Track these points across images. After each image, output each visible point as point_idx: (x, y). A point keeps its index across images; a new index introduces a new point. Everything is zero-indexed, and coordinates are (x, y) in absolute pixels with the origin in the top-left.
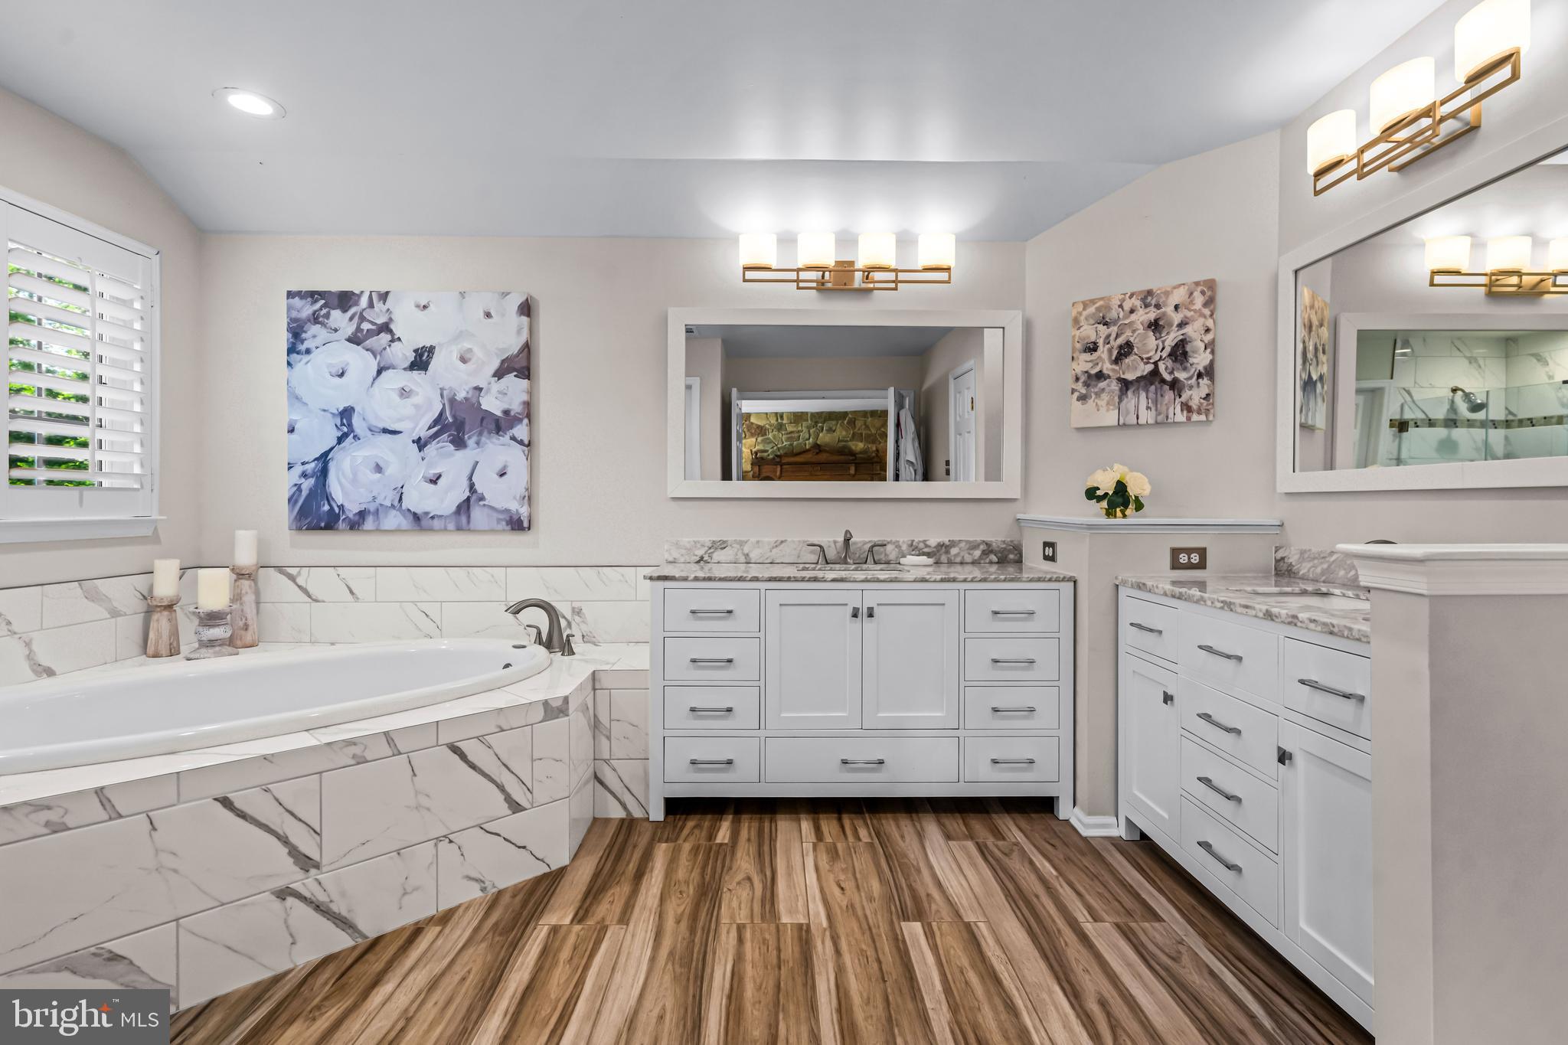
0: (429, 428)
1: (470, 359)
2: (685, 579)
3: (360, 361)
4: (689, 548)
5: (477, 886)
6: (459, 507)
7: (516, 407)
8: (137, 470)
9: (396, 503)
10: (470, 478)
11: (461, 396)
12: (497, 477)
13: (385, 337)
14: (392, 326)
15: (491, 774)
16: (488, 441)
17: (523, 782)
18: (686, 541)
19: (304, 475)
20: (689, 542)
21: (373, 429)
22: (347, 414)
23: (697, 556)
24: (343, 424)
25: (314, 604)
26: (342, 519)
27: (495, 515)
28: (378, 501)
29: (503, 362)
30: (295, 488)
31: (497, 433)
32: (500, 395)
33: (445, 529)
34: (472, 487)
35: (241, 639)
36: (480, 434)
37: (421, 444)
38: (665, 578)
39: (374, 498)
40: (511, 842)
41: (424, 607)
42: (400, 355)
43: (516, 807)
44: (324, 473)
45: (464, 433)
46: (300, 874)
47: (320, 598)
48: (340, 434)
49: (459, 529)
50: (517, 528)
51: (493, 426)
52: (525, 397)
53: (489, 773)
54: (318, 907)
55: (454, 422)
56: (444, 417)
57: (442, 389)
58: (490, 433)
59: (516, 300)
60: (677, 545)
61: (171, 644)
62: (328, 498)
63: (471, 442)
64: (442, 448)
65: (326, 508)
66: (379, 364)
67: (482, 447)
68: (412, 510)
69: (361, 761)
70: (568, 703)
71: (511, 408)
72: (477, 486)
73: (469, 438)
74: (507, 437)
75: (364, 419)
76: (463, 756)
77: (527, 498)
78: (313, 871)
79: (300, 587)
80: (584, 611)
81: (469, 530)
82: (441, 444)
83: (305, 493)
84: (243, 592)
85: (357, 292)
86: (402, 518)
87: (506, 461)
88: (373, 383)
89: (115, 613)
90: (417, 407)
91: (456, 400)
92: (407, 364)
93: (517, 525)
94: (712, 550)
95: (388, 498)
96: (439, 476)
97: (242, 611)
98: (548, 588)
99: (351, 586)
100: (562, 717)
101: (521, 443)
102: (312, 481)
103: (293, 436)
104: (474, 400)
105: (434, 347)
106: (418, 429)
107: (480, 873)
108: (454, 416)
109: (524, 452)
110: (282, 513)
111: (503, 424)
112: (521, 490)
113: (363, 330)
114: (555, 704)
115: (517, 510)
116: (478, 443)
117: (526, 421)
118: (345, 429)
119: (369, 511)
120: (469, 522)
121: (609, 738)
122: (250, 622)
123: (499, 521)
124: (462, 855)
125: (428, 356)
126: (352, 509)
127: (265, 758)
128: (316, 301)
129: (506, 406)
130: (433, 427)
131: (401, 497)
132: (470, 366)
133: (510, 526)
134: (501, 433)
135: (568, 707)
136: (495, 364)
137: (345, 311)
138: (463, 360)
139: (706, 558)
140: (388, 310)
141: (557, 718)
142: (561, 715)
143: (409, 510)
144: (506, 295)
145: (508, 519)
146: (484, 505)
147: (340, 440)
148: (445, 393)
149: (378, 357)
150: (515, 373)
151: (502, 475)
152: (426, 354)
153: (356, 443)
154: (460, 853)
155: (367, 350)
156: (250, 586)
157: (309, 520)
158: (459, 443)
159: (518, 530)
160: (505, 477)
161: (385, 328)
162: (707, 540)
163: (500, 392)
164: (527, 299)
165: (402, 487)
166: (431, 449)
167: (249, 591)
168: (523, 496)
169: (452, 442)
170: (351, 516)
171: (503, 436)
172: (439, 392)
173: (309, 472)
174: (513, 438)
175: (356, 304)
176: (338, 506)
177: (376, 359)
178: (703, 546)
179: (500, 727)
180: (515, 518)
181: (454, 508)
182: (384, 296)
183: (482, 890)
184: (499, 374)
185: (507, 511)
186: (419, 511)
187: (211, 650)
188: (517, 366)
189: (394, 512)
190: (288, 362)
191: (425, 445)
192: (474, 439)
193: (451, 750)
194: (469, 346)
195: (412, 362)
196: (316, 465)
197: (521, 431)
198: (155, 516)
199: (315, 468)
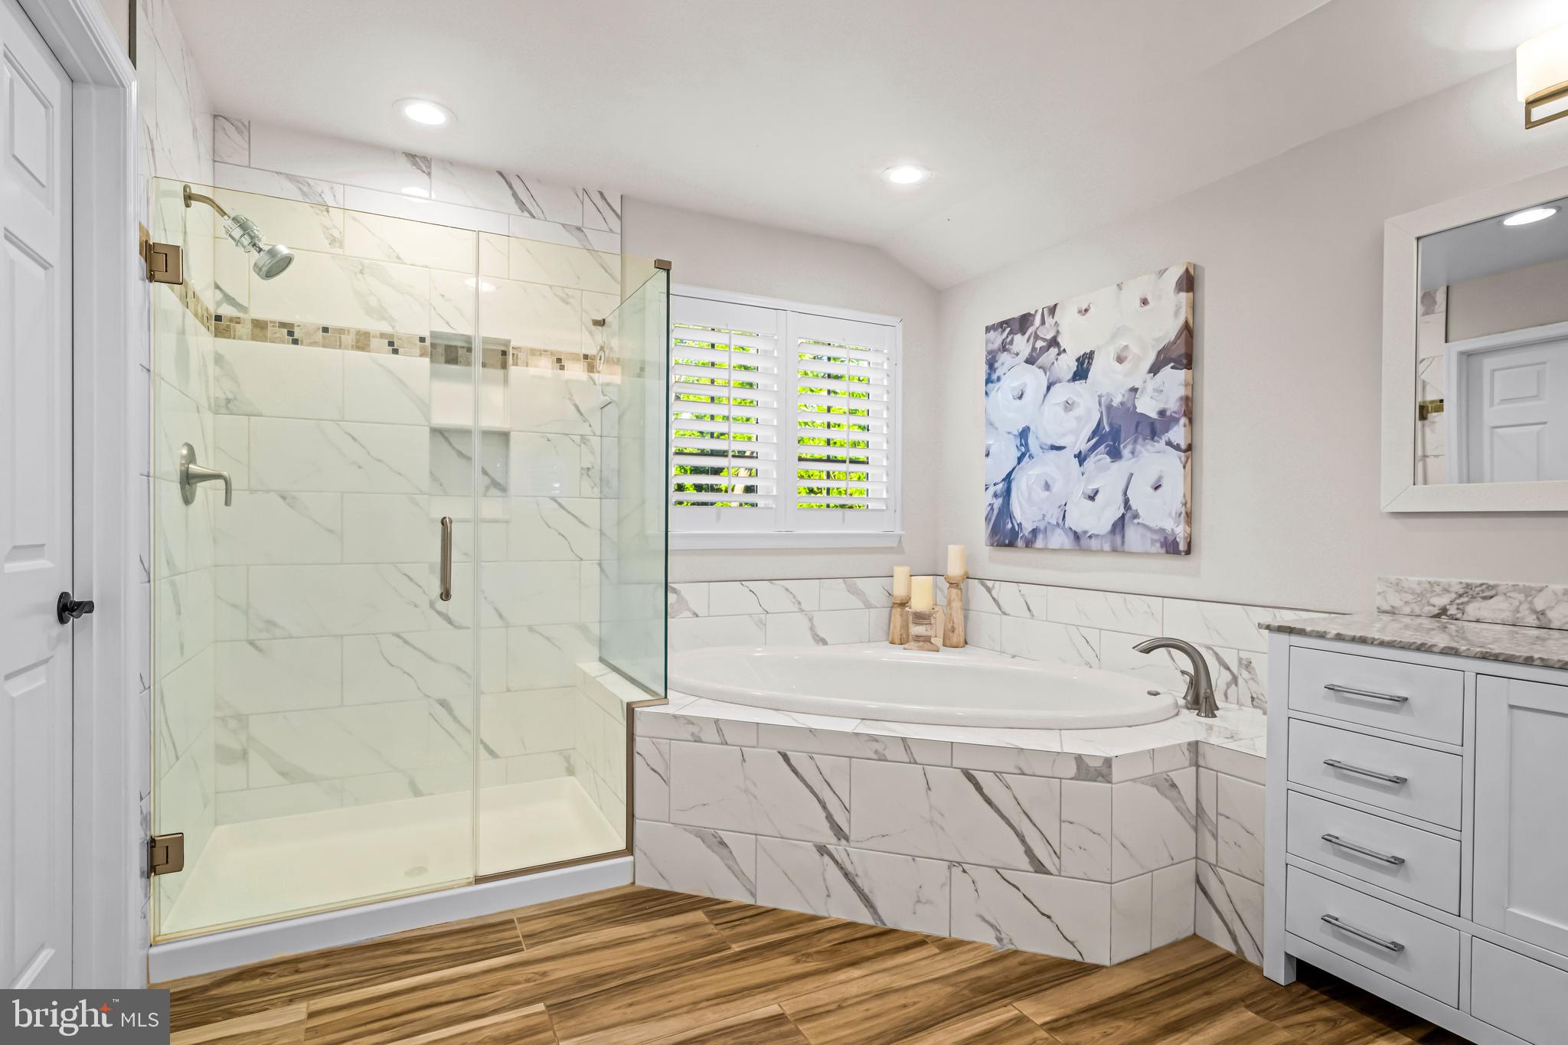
0: (1089, 441)
1: (1126, 358)
2: (1322, 636)
3: (1033, 379)
4: (1419, 591)
5: (992, 933)
6: (1114, 526)
7: (1173, 405)
8: (885, 495)
9: (1060, 522)
10: (1125, 494)
11: (1117, 401)
12: (1152, 491)
13: (1054, 351)
14: (1059, 339)
15: (1009, 818)
16: (1143, 450)
17: (1048, 842)
18: (1412, 580)
19: (996, 495)
20: (1419, 583)
21: (1044, 447)
22: (1024, 434)
23: (1434, 606)
24: (1022, 445)
25: (1004, 616)
26: (1020, 536)
27: (1149, 535)
28: (1047, 519)
29: (1159, 353)
30: (990, 507)
31: (1152, 439)
32: (1156, 394)
33: (1101, 551)
34: (1127, 502)
35: (949, 639)
36: (1135, 441)
37: (1081, 458)
38: (1290, 631)
39: (1044, 516)
40: (1032, 903)
41: (1084, 631)
42: (1065, 366)
43: (1039, 867)
44: (1008, 492)
45: (1119, 442)
46: (834, 840)
47: (1007, 612)
48: (1019, 454)
49: (1114, 550)
50: (1172, 551)
51: (1148, 432)
52: (1182, 392)
53: (1008, 816)
54: (846, 875)
55: (1110, 431)
56: (1101, 427)
57: (1100, 397)
58: (1145, 439)
59: (1175, 273)
60: (1398, 587)
61: (901, 635)
62: (1011, 517)
63: (1126, 452)
64: (1100, 460)
65: (1009, 526)
66: (1048, 380)
67: (1137, 457)
68: (1073, 529)
69: (883, 759)
70: (1110, 767)
71: (1166, 407)
72: (1131, 502)
73: (1125, 447)
74: (1163, 442)
75: (1037, 438)
76: (978, 788)
77: (1183, 515)
78: (843, 842)
79: (994, 599)
80: (1254, 664)
81: (1123, 552)
82: (1099, 457)
83: (996, 512)
84: (952, 599)
85: (1033, 312)
86: (1065, 537)
87: (1161, 471)
88: (1044, 400)
89: (868, 606)
90: (1078, 419)
91: (1112, 406)
92: (1070, 375)
93: (1171, 547)
94: (1464, 599)
95: (1053, 517)
96: (1097, 492)
97: (951, 614)
98: (1208, 628)
99: (1029, 603)
100: (1100, 782)
101: (1177, 448)
102: (1000, 500)
103: (989, 459)
104: (1129, 405)
105: (1094, 352)
106: (1079, 442)
107: (995, 919)
108: (1111, 425)
109: (1180, 458)
110: (981, 531)
111: (1158, 426)
112: (1177, 506)
113: (1037, 348)
114: (1092, 763)
115: (1172, 530)
116: (1133, 453)
117: (1183, 420)
118: (1023, 449)
119: (1040, 530)
120: (1123, 543)
121: (1215, 836)
122: (956, 626)
123: (1153, 542)
124: (976, 890)
125: (1088, 362)
126: (1028, 527)
127: (811, 730)
128: (1004, 331)
129: (1161, 406)
130: (1092, 439)
131: (1064, 515)
132: (1126, 365)
133: (1164, 549)
134: (1156, 438)
135: (1111, 771)
136: (1150, 358)
137: (1024, 333)
138: (1120, 360)
139: (1452, 611)
140: (1056, 322)
141: (1095, 781)
142: (1100, 778)
143: (1070, 528)
144: (1163, 274)
145: (1162, 540)
146: (1138, 523)
147: (1020, 460)
148: (1103, 399)
149: (1048, 373)
150: (1172, 364)
151: (1157, 488)
152: (1087, 361)
153: (1031, 462)
154: (973, 888)
155: (1040, 368)
156: (957, 595)
157: (998, 537)
158: (1115, 454)
159: (1173, 554)
160: (1160, 490)
161: (1054, 342)
162: (1455, 582)
163: (1155, 390)
164: (1187, 270)
165: (1065, 505)
166: (1090, 463)
167: (956, 599)
168: (1179, 513)
169: (1108, 453)
170: (1026, 534)
171: (1158, 442)
172: (1097, 399)
173: (999, 492)
174: (1169, 443)
175: (1032, 324)
176: (1018, 525)
177: (1046, 375)
178: (1446, 590)
179: (1020, 769)
180: (1171, 538)
181: (1109, 527)
182: (1053, 310)
183: (997, 939)
184: (1155, 369)
185: (1162, 530)
186: (1079, 530)
187: (917, 644)
188: (1174, 356)
189: (1059, 531)
190: (986, 392)
191: (1085, 459)
192: (1129, 448)
193: (966, 777)
194: (1125, 344)
195: (1075, 372)
196: (1004, 485)
197: (1178, 434)
198: (898, 531)
199: (1002, 489)
